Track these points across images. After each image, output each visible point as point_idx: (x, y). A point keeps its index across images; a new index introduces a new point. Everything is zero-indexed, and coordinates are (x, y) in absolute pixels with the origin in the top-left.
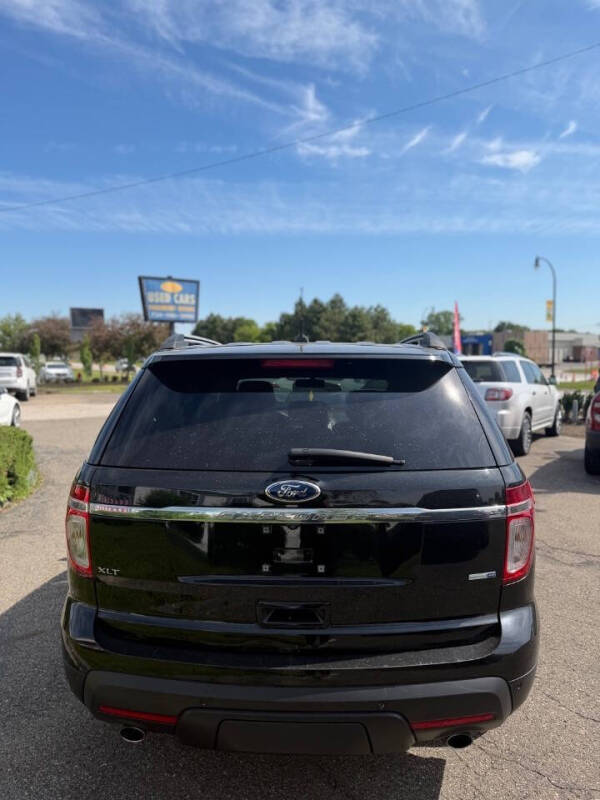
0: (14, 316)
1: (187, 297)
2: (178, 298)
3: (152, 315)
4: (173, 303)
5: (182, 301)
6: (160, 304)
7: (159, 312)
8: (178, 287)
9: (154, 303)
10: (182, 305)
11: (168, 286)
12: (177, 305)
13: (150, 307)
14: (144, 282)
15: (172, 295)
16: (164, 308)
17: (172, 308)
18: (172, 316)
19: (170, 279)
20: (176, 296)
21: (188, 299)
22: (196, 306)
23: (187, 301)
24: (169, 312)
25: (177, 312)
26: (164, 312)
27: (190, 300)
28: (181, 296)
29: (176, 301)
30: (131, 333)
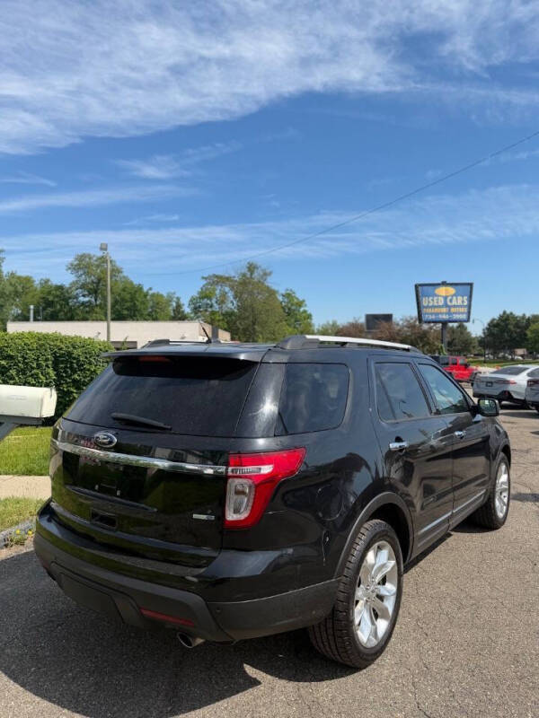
0: (331, 323)
1: (460, 298)
2: (451, 301)
3: (425, 317)
4: (446, 305)
5: (454, 303)
6: (434, 307)
7: (432, 314)
8: (452, 290)
9: (428, 307)
10: (454, 306)
11: (442, 291)
12: (450, 307)
13: (424, 311)
14: (420, 288)
15: (446, 298)
16: (436, 310)
17: (444, 310)
18: (445, 317)
19: (444, 284)
20: (449, 298)
21: (461, 300)
22: (469, 306)
23: (460, 303)
24: (442, 313)
25: (449, 313)
26: (437, 314)
27: (463, 302)
28: (455, 298)
29: (449, 303)
30: (408, 334)
